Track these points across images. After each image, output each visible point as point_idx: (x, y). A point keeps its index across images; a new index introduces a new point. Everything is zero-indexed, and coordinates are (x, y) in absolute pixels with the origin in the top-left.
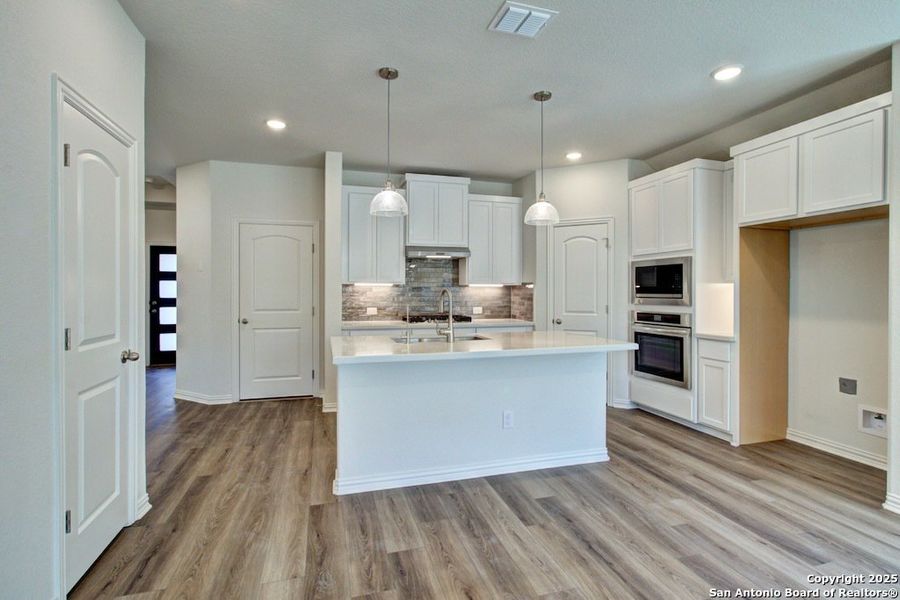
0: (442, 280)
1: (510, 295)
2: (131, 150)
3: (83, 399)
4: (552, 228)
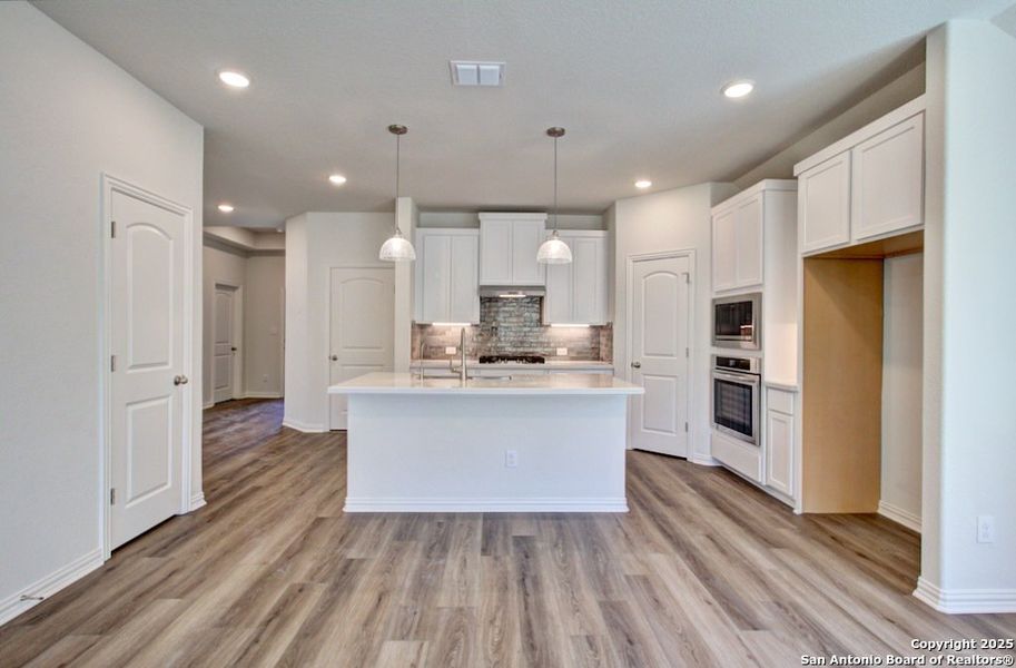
0: (522, 320)
1: (599, 335)
2: (186, 218)
3: (131, 408)
4: (631, 263)
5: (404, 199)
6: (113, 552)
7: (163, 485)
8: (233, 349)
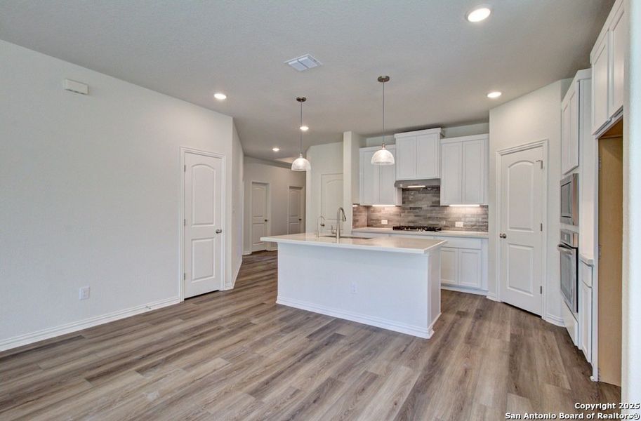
2: (223, 159)
3: (194, 242)
4: (500, 156)
5: (348, 133)
6: (185, 299)
7: (211, 276)
8: (266, 221)
